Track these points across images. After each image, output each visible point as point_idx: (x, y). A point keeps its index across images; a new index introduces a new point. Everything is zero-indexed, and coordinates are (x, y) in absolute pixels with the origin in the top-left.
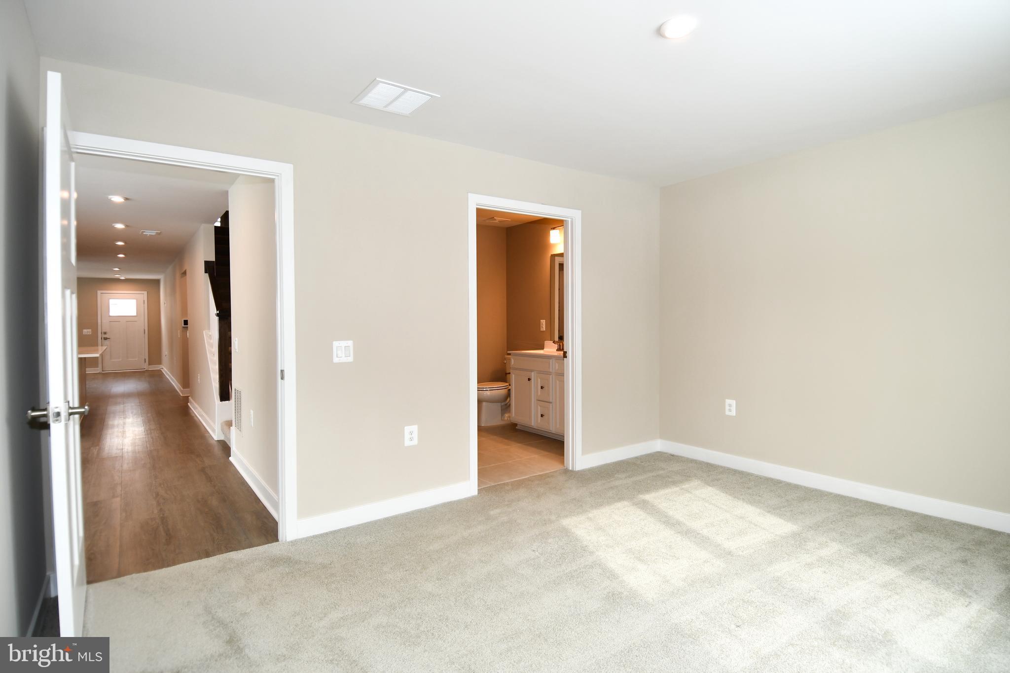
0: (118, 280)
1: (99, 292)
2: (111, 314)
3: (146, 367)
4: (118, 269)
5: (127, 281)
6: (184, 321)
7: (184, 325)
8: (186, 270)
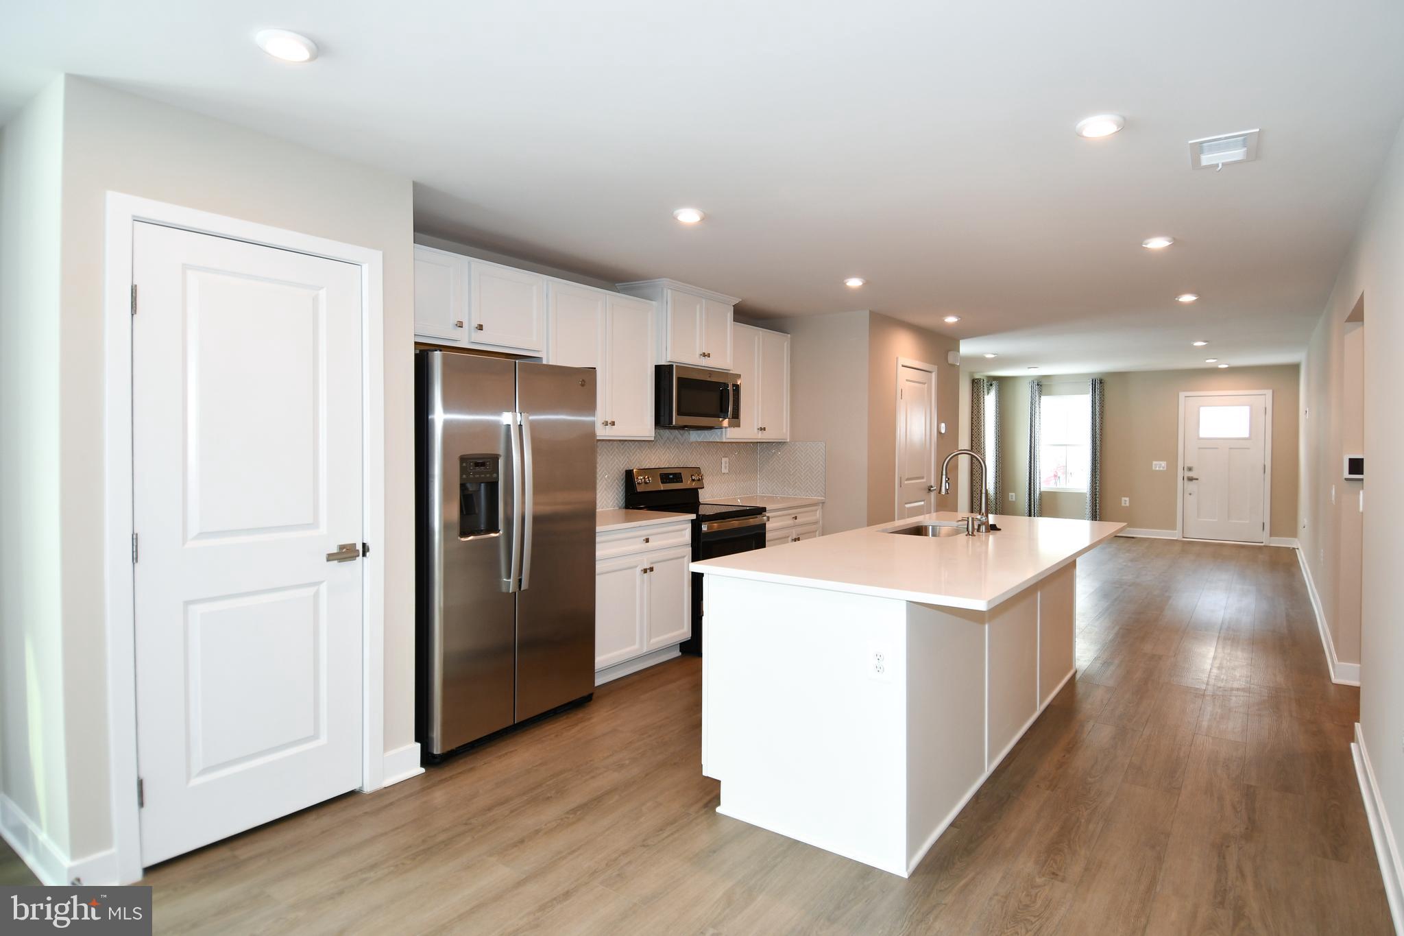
1: (1182, 395)
2: (1203, 433)
3: (1265, 539)
4: (1204, 344)
5: (1232, 371)
6: (1350, 460)
7: (1349, 473)
8: (1362, 295)
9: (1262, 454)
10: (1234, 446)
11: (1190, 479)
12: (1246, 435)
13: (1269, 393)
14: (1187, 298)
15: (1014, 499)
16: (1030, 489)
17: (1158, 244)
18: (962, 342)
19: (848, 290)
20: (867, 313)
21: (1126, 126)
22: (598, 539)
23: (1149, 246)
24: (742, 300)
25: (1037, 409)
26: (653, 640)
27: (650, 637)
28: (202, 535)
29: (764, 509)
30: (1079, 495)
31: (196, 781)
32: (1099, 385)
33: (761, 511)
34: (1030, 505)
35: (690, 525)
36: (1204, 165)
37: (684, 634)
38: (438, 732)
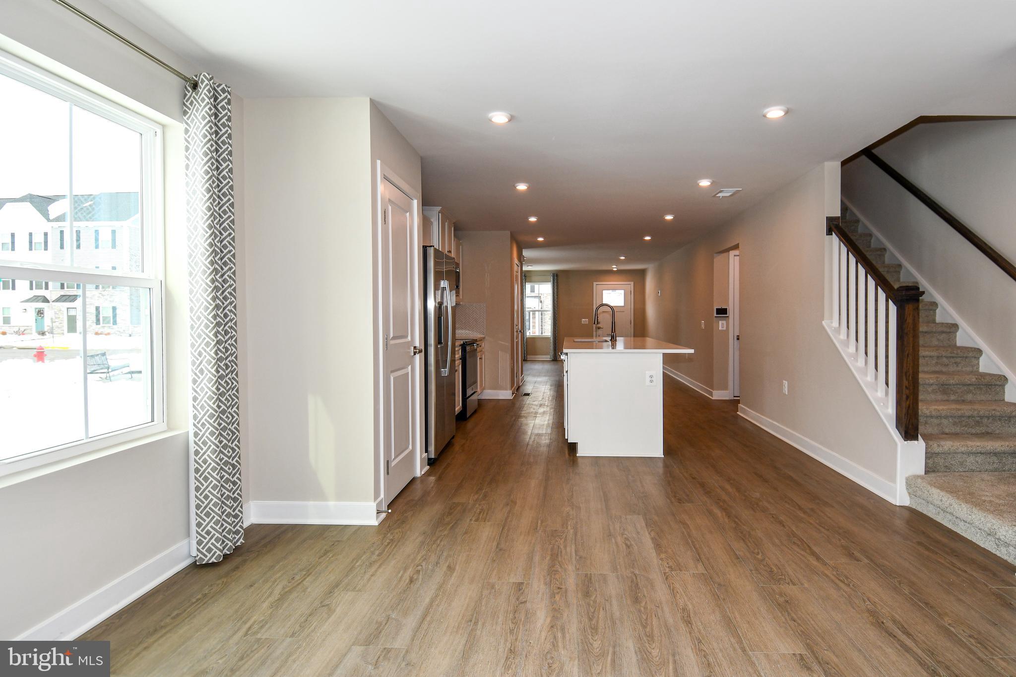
0: (611, 272)
1: (595, 283)
2: (605, 303)
4: (624, 258)
5: (620, 272)
6: (717, 309)
7: (717, 314)
8: (738, 244)
9: (629, 314)
10: (617, 309)
11: (599, 328)
12: (623, 305)
13: (632, 283)
14: (648, 238)
17: (669, 217)
19: (527, 222)
20: (511, 232)
21: (713, 183)
23: (665, 218)
24: (457, 221)
28: (393, 338)
29: (477, 341)
31: (393, 464)
32: (556, 278)
35: (461, 347)
36: (717, 195)
37: (460, 408)
38: (432, 448)
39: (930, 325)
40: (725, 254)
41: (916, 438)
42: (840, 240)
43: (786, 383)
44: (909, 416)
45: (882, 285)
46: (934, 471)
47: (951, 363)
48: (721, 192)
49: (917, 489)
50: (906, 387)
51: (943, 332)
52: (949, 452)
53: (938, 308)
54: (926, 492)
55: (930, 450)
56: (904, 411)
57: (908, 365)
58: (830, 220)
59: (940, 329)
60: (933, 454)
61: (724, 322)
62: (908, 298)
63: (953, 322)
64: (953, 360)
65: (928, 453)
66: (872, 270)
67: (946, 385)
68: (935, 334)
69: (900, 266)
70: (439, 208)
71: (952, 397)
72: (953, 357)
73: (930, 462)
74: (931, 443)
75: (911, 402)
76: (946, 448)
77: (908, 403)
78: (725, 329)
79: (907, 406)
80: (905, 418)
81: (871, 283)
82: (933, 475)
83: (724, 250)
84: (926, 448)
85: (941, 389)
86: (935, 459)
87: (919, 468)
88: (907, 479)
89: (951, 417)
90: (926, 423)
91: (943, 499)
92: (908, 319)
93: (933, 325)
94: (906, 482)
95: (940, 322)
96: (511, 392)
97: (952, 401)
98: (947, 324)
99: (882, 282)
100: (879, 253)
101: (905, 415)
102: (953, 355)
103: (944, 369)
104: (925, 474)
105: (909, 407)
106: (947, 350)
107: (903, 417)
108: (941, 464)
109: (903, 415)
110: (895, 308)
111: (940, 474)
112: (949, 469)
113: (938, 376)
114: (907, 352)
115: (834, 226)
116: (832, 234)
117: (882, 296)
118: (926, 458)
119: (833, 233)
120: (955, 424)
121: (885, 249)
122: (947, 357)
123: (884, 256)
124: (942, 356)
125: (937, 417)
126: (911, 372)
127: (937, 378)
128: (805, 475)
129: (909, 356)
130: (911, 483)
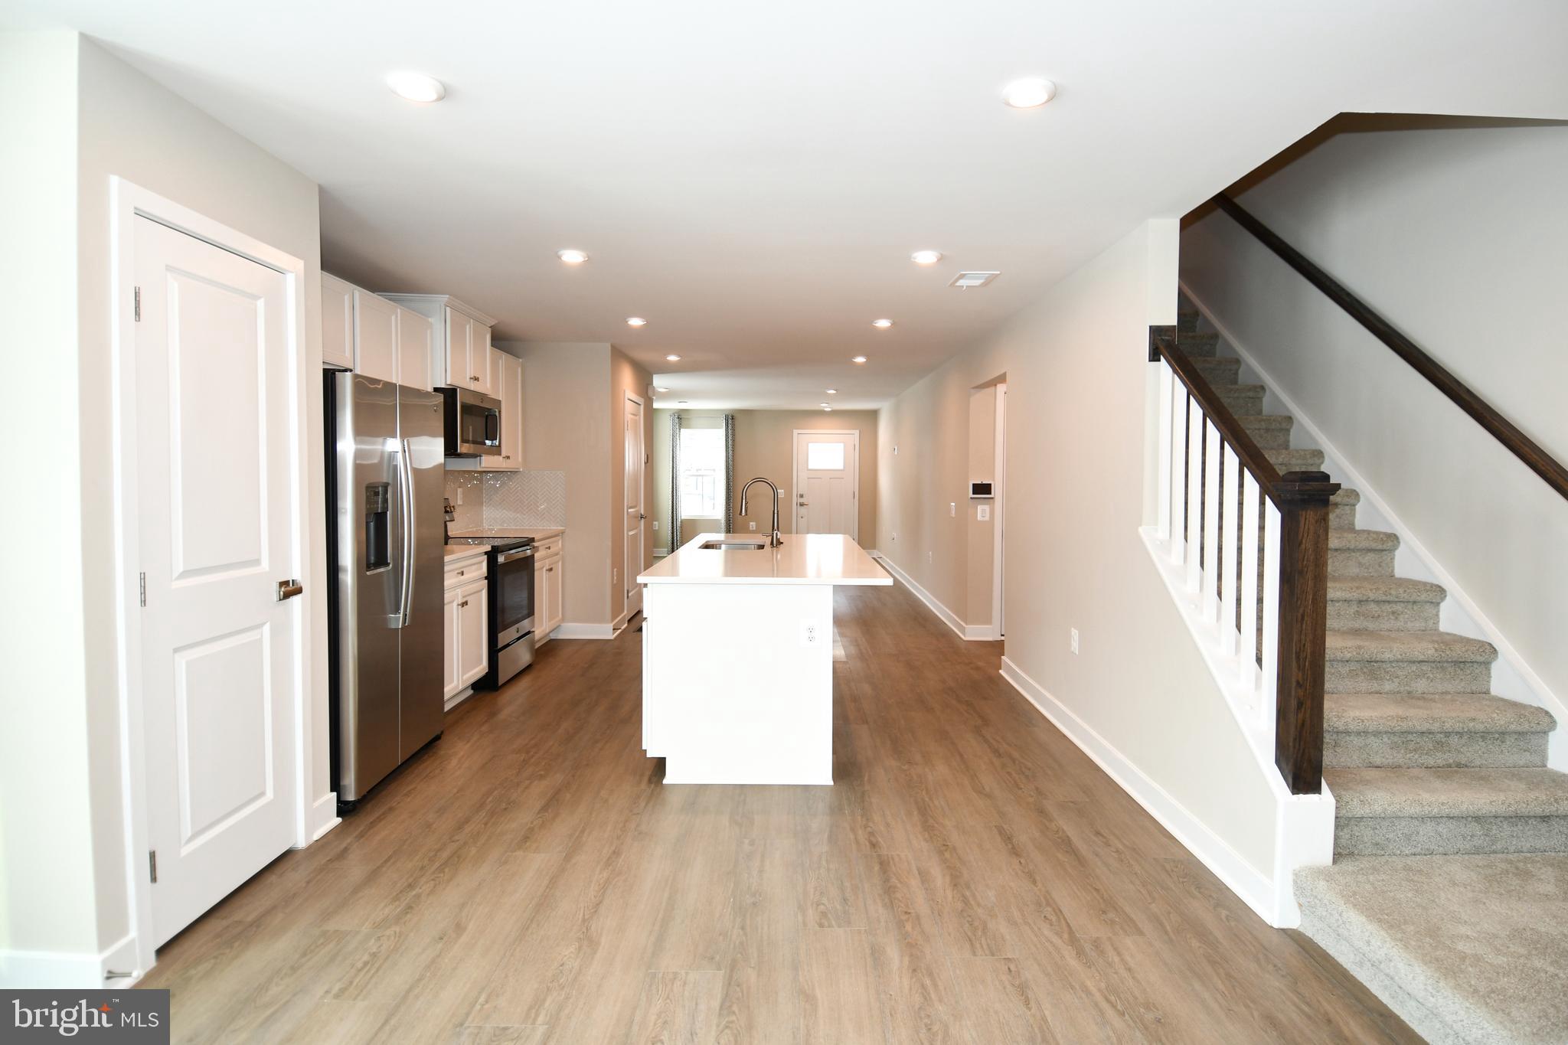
1: (796, 432)
2: (811, 465)
4: (835, 392)
5: (835, 413)
6: (974, 485)
7: (973, 494)
8: (1005, 374)
9: (851, 484)
10: (833, 475)
11: (802, 505)
12: (842, 467)
13: (857, 432)
14: (860, 360)
15: (657, 528)
16: (673, 518)
17: (883, 324)
18: (655, 377)
19: (630, 328)
20: (608, 346)
21: (941, 259)
22: (446, 568)
23: (876, 325)
24: (499, 323)
25: (678, 440)
26: (465, 677)
27: (464, 673)
28: (185, 574)
29: (533, 540)
30: (717, 521)
31: (185, 851)
32: (732, 420)
33: (530, 541)
34: (673, 533)
35: (486, 556)
36: (958, 284)
37: (483, 669)
38: (350, 780)
39: (1345, 535)
40: (991, 390)
41: (1316, 788)
42: (1175, 371)
43: (1075, 633)
44: (1302, 743)
45: (1253, 466)
46: (1352, 854)
47: (1385, 614)
48: (962, 276)
49: (1318, 902)
50: (1298, 683)
51: (1369, 550)
52: (1383, 816)
53: (1359, 501)
54: (1337, 916)
55: (1344, 811)
56: (1292, 730)
57: (1303, 637)
58: (1156, 332)
59: (1364, 544)
60: (1349, 819)
61: (987, 508)
62: (1306, 497)
63: (1389, 531)
64: (1387, 608)
65: (1341, 817)
66: (1234, 434)
67: (1376, 662)
68: (1354, 554)
69: (1289, 419)
70: (445, 298)
71: (1388, 686)
72: (1389, 602)
73: (1345, 834)
74: (1347, 796)
75: (1308, 715)
76: (1378, 809)
77: (1300, 716)
78: (987, 518)
79: (1300, 722)
80: (1294, 747)
81: (1232, 460)
82: (1351, 868)
83: (987, 382)
84: (1336, 808)
85: (1365, 670)
86: (1356, 828)
87: (1323, 851)
88: (1296, 874)
89: (1386, 732)
90: (1336, 745)
91: (1373, 942)
92: (1304, 541)
93: (1350, 536)
94: (1295, 882)
95: (1365, 529)
96: (611, 626)
97: (1387, 693)
98: (1377, 533)
99: (1252, 459)
100: (1251, 394)
101: (1295, 739)
102: (1388, 598)
103: (1371, 626)
104: (1335, 862)
105: (1303, 725)
106: (1377, 589)
107: (1291, 744)
108: (1366, 839)
109: (1291, 740)
110: (1279, 515)
111: (1364, 863)
112: (1383, 849)
113: (1359, 643)
114: (1301, 611)
115: (1162, 344)
116: (1159, 360)
117: (1252, 487)
118: (1337, 826)
119: (1162, 357)
120: (1394, 746)
121: (1263, 388)
122: (1377, 602)
123: (1260, 399)
124: (1367, 601)
125: (1358, 733)
126: (1309, 651)
127: (1359, 647)
128: (1098, 833)
129: (1306, 618)
130: (1303, 883)
